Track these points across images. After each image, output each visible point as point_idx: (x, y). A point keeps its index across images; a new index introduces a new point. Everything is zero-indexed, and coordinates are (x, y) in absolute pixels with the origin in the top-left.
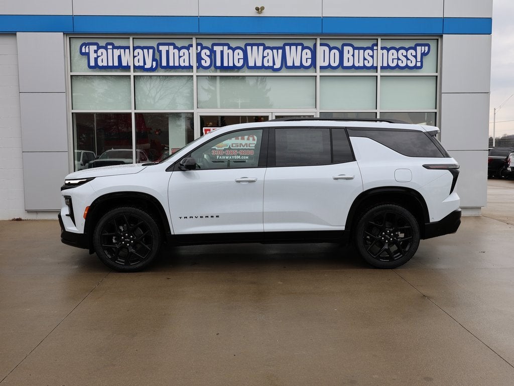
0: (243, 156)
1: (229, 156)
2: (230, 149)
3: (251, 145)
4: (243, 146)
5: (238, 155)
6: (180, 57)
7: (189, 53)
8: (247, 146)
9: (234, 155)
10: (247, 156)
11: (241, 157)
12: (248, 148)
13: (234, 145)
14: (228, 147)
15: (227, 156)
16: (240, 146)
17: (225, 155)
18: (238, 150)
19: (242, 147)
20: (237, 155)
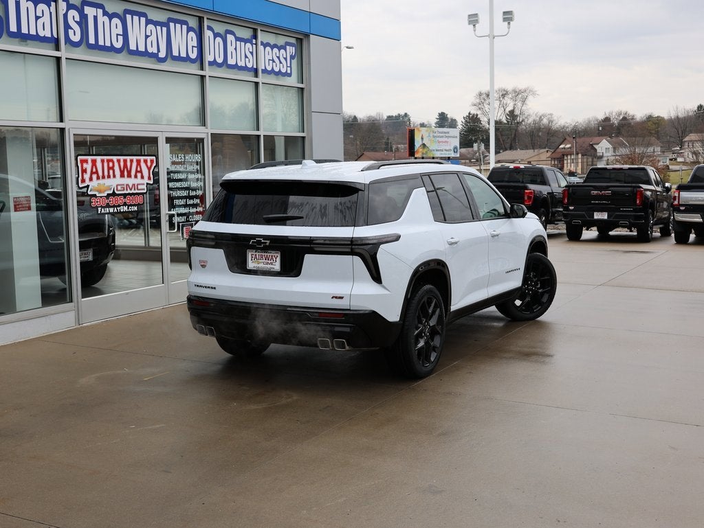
0: (131, 205)
1: (114, 206)
2: (114, 194)
3: (140, 187)
4: (131, 189)
5: (125, 204)
6: (37, 18)
7: (51, 13)
8: (135, 189)
9: (119, 206)
10: (134, 205)
11: (128, 209)
12: (137, 191)
13: (119, 188)
14: (111, 192)
15: (111, 207)
16: (127, 190)
17: (108, 206)
18: (125, 195)
19: (129, 191)
20: (123, 205)
